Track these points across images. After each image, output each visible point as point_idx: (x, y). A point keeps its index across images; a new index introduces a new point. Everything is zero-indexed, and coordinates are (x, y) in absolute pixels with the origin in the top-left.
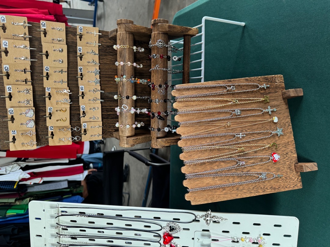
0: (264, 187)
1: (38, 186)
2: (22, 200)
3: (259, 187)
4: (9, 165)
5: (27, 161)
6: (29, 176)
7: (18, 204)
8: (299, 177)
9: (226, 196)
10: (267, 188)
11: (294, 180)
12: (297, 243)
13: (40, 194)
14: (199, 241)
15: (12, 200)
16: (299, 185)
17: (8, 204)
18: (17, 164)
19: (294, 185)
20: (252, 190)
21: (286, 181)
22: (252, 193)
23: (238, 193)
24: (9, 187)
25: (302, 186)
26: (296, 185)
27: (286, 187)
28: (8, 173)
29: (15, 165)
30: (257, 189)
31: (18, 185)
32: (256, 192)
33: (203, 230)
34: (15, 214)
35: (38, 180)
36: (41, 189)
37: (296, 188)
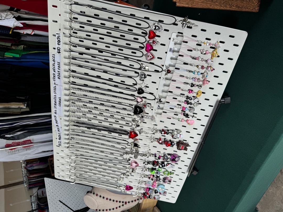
0: (231, 4)
1: (30, 37)
2: (17, 46)
3: (228, 3)
4: (3, 12)
5: (18, 12)
6: (22, 26)
7: (14, 48)
8: (259, 2)
9: (203, 4)
10: (233, 6)
11: (254, 4)
12: (240, 51)
13: (32, 45)
14: (173, 41)
15: (9, 44)
16: (257, 9)
17: (6, 47)
18: (10, 12)
19: (253, 8)
20: (222, 4)
21: (248, 3)
22: (222, 6)
23: (212, 4)
24: (5, 32)
25: (259, 10)
26: (254, 8)
27: (247, 8)
28: (3, 19)
29: (9, 13)
30: (226, 4)
31: (13, 32)
32: (225, 7)
33: (179, 33)
34: (12, 57)
35: (29, 31)
36: (32, 39)
37: (254, 11)
